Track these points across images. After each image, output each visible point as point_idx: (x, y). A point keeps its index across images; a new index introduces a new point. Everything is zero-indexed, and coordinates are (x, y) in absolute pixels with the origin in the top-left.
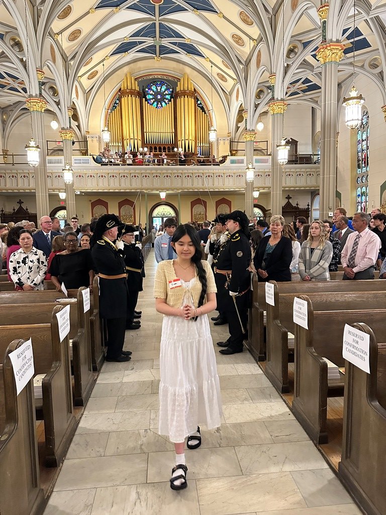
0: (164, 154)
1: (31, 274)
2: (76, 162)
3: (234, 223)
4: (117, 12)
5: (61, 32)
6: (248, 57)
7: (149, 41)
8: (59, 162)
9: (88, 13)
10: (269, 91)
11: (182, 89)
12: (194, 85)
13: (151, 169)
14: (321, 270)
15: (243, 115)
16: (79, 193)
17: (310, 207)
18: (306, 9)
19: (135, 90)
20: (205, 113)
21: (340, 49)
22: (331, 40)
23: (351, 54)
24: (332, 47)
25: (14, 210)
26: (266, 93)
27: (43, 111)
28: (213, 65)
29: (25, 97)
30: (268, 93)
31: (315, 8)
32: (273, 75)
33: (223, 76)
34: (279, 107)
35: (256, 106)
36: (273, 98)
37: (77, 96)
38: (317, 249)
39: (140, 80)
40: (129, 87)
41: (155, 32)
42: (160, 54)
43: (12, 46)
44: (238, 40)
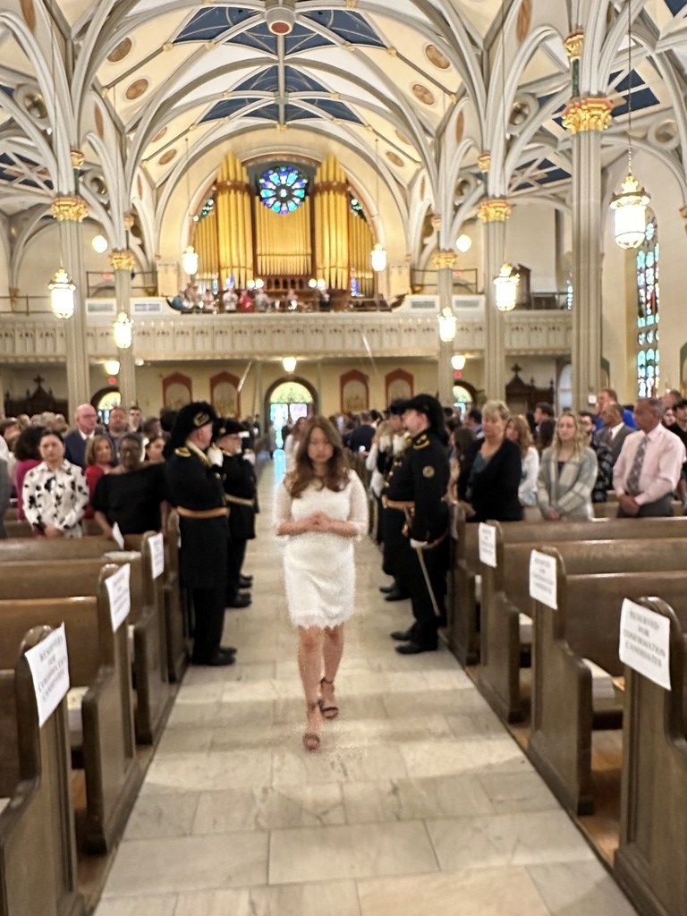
0: (291, 292)
1: (61, 508)
2: (138, 307)
3: (418, 415)
4: (211, 48)
5: (113, 84)
6: (441, 124)
7: (267, 98)
8: (107, 308)
9: (160, 51)
10: (479, 182)
11: (324, 179)
12: (345, 173)
13: (268, 319)
14: (578, 500)
15: (434, 224)
16: (141, 363)
17: (554, 386)
18: (545, 39)
19: (242, 182)
20: (365, 220)
21: (605, 107)
22: (589, 94)
23: (624, 117)
24: (590, 105)
25: (28, 393)
26: (473, 185)
27: (80, 220)
28: (379, 138)
29: (49, 196)
30: (477, 186)
31: (558, 40)
32: (485, 153)
33: (397, 158)
34: (498, 209)
35: (456, 208)
36: (485, 195)
37: (140, 193)
38: (569, 461)
39: (251, 164)
40: (232, 177)
41: (277, 82)
42: (286, 119)
43: (29, 109)
44: (423, 94)
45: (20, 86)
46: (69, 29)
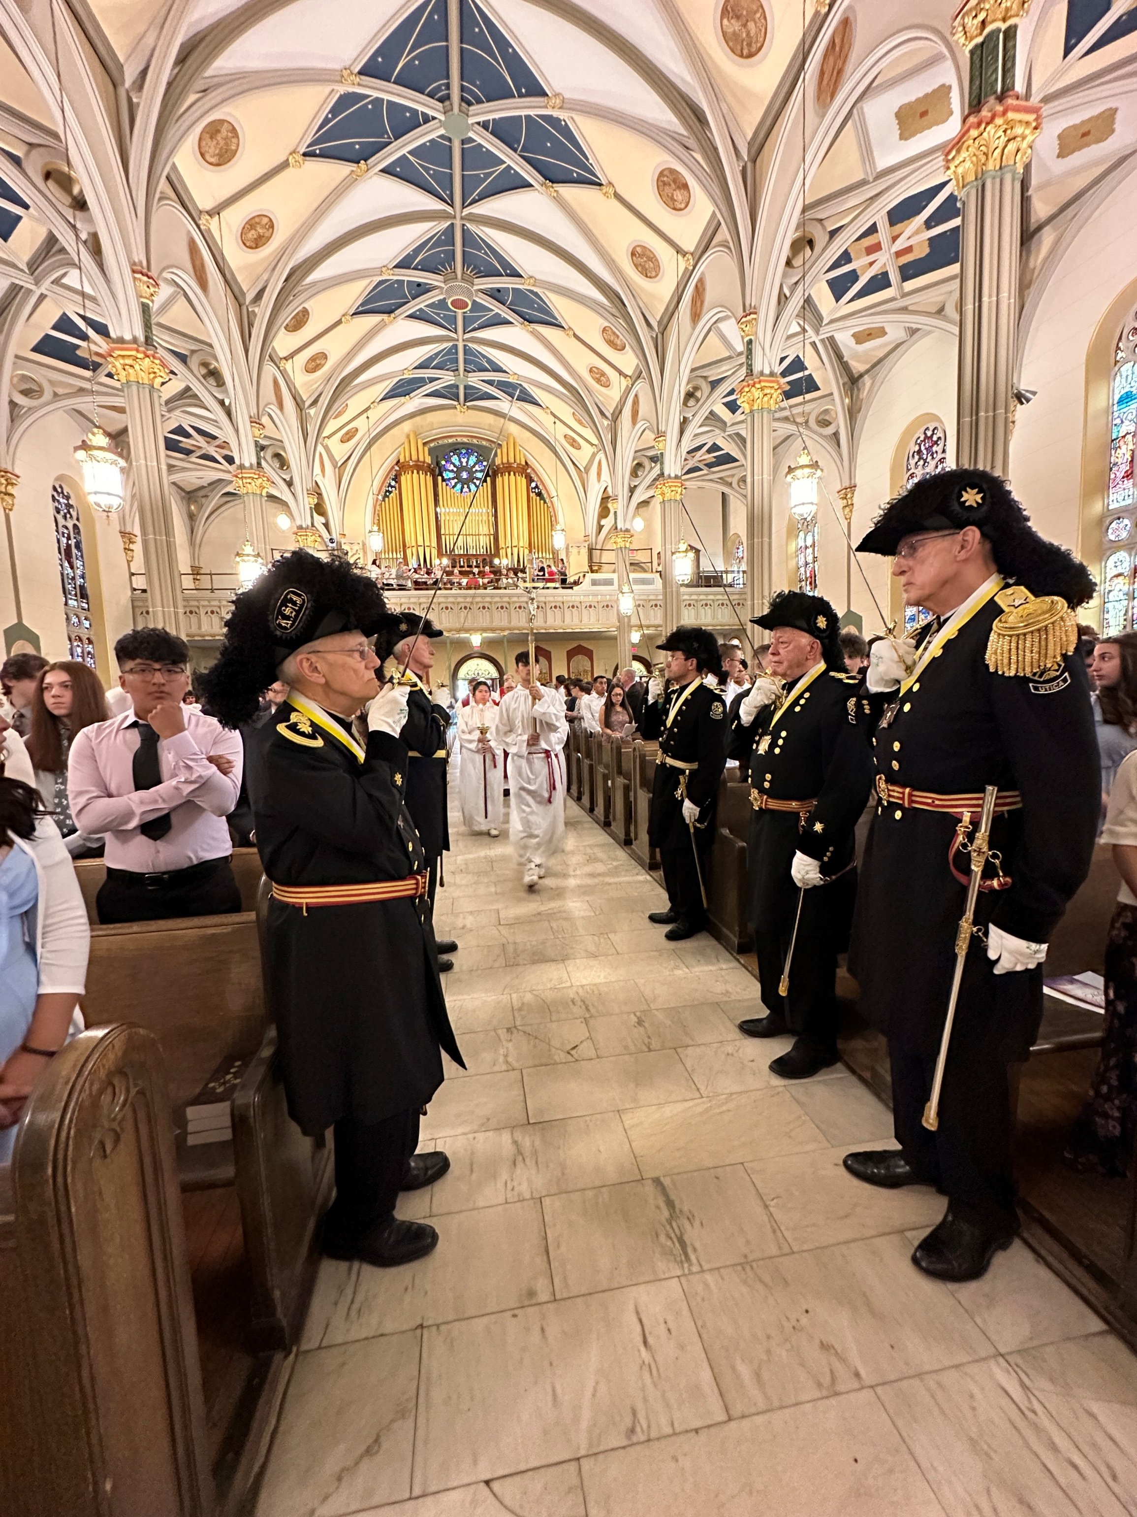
4: (390, 323)
6: (617, 405)
7: (447, 378)
9: (339, 322)
10: (655, 463)
11: (505, 461)
12: (525, 456)
13: (455, 596)
15: (610, 506)
18: (715, 322)
19: (424, 462)
20: (545, 502)
21: (776, 389)
22: (762, 373)
24: (763, 384)
26: (647, 468)
27: (264, 494)
28: (556, 421)
30: (652, 468)
31: (733, 321)
32: (660, 435)
33: (574, 440)
34: (673, 489)
35: (632, 490)
36: (662, 474)
37: (323, 471)
39: (432, 445)
40: (414, 458)
41: (456, 361)
42: (465, 401)
43: (204, 377)
44: (600, 377)
45: (193, 352)
46: (243, 294)
